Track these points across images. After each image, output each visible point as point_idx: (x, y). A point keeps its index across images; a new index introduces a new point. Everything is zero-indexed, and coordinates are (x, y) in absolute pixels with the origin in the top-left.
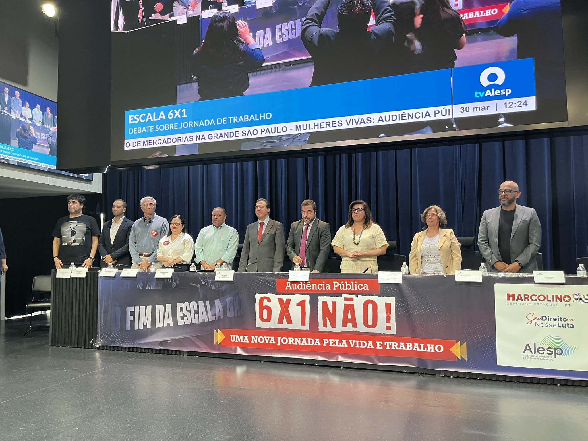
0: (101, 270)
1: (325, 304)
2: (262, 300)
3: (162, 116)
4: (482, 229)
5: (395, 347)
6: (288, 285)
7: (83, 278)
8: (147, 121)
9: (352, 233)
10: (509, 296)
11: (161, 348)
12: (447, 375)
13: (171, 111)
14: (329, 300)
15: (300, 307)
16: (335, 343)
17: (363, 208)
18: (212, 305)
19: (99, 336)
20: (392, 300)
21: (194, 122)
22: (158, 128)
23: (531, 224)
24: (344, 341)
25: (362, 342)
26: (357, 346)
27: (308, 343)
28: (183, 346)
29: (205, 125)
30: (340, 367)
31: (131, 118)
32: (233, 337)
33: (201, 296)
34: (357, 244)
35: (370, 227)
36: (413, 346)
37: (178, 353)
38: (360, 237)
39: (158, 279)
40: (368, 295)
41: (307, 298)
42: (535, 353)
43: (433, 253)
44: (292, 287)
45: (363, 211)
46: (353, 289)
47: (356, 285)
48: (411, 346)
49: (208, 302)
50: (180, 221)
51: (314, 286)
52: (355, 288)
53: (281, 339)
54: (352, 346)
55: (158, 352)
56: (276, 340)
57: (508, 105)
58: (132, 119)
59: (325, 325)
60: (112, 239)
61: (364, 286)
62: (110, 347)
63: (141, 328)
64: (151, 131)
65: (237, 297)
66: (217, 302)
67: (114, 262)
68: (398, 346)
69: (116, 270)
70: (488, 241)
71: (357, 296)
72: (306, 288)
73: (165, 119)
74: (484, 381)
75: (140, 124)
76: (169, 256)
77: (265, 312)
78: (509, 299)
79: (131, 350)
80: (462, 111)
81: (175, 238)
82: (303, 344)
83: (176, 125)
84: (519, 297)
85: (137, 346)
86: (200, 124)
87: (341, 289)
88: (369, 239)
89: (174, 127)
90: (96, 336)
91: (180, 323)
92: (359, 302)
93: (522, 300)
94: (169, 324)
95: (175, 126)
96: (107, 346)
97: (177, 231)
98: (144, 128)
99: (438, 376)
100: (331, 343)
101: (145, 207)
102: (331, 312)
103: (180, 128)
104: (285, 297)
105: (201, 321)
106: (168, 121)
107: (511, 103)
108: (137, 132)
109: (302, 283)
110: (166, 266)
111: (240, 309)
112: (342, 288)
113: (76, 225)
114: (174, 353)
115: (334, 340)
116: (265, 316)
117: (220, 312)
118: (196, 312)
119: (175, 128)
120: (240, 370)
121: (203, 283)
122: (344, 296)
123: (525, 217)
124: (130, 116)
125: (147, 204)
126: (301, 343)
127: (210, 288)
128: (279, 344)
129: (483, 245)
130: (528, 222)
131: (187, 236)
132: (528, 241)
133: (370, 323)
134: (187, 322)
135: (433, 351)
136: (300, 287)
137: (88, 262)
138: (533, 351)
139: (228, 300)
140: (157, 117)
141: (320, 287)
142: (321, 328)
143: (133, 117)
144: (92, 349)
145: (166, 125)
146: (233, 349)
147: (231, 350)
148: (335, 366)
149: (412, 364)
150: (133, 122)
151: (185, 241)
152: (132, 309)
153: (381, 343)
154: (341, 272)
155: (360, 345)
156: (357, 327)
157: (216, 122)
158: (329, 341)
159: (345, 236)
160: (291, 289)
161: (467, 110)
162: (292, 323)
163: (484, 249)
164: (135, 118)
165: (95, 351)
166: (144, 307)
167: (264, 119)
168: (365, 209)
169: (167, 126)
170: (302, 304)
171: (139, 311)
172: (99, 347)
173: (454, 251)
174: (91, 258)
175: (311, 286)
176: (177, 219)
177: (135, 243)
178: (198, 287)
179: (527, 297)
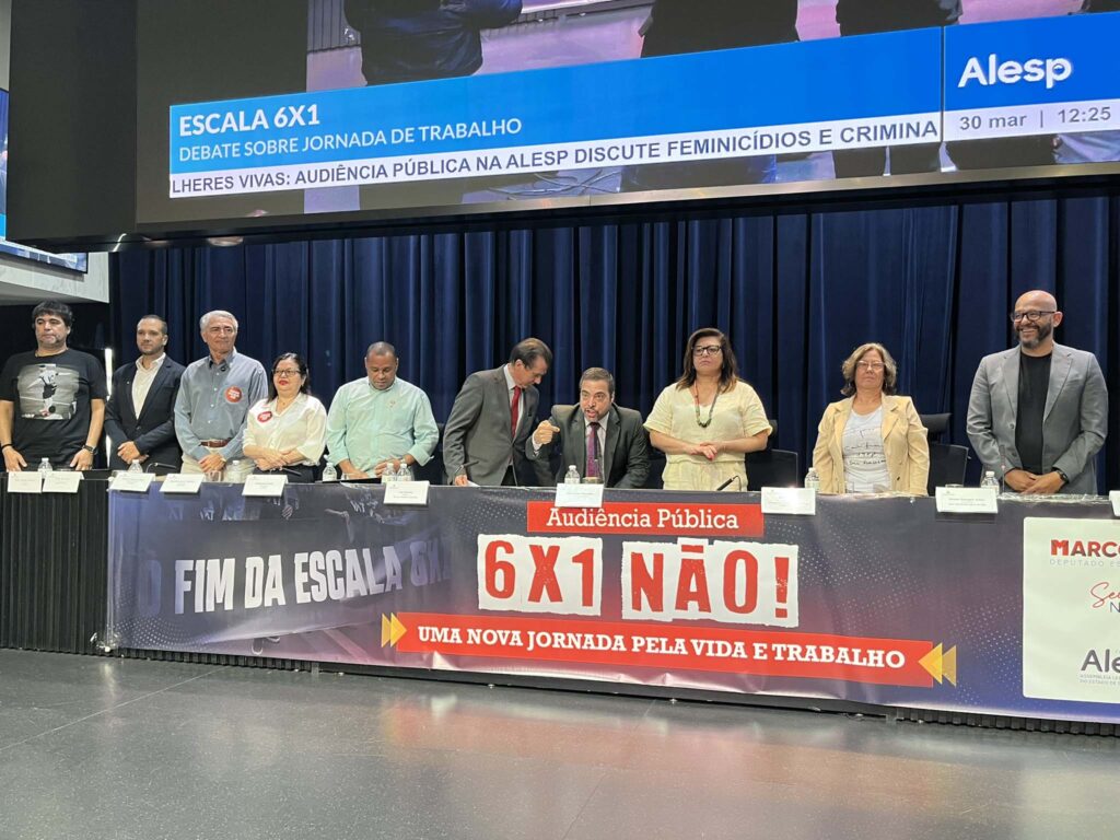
0: (115, 476)
1: (637, 559)
2: (492, 548)
3: (260, 120)
4: (977, 398)
5: (795, 656)
6: (555, 516)
7: (72, 494)
8: (223, 130)
9: (693, 400)
10: (1055, 544)
11: (258, 654)
12: (909, 717)
13: (282, 109)
14: (648, 550)
15: (580, 565)
16: (659, 645)
17: (719, 344)
18: (377, 559)
19: (110, 626)
20: (791, 552)
21: (338, 137)
22: (251, 149)
23: (1088, 387)
24: (680, 642)
25: (720, 644)
26: (710, 653)
27: (596, 644)
28: (307, 650)
29: (364, 144)
30: (668, 699)
31: (186, 122)
32: (425, 631)
33: (352, 538)
34: (705, 426)
35: (733, 388)
36: (836, 654)
37: (297, 665)
38: (711, 411)
39: (250, 498)
40: (736, 540)
41: (597, 545)
42: (1107, 669)
43: (869, 448)
44: (562, 520)
45: (720, 352)
46: (703, 526)
47: (709, 517)
48: (831, 654)
49: (366, 552)
50: (295, 367)
51: (614, 519)
52: (706, 523)
53: (535, 637)
54: (698, 652)
55: (251, 663)
56: (525, 638)
57: (1069, 116)
58: (188, 126)
59: (637, 605)
60: (138, 406)
61: (727, 520)
62: (138, 651)
63: (211, 608)
64: (234, 155)
65: (436, 540)
66: (388, 551)
67: (143, 458)
68: (803, 654)
69: (151, 477)
70: (990, 425)
71: (711, 543)
72: (594, 522)
73: (266, 127)
74: (993, 732)
75: (207, 139)
76: (272, 447)
77: (500, 575)
78: (1054, 552)
79: (186, 658)
80: (965, 126)
81: (285, 406)
82: (585, 647)
83: (294, 142)
84: (1079, 549)
85: (201, 651)
86: (352, 142)
87: (675, 526)
88: (731, 415)
89: (288, 147)
90: (104, 628)
91: (302, 597)
92: (714, 555)
93: (1084, 555)
94: (275, 601)
95: (292, 145)
96: (129, 650)
97: (290, 389)
98: (217, 147)
99: (891, 720)
100: (650, 645)
101: (214, 335)
102: (652, 576)
103: (304, 150)
104: (545, 543)
105: (350, 595)
106: (275, 133)
107: (1074, 113)
108: (199, 155)
109: (585, 510)
110: (263, 468)
111: (442, 570)
112: (677, 523)
113: (54, 373)
114: (288, 665)
115: (657, 640)
116: (500, 585)
117: (394, 574)
118: (340, 574)
119: (292, 150)
120: (441, 705)
121: (356, 508)
122: (682, 541)
123: (1073, 372)
124: (183, 119)
125: (218, 329)
126: (582, 644)
127: (373, 521)
128: (531, 648)
129: (981, 434)
130: (1081, 384)
131: (313, 403)
132: (1080, 426)
133: (740, 601)
134: (319, 596)
135: (880, 664)
136: (581, 520)
137: (83, 457)
138: (1103, 666)
139: (414, 547)
140: (249, 122)
141: (627, 520)
142: (628, 613)
143: (190, 122)
144: (94, 654)
145: (269, 142)
146: (425, 657)
147: (421, 659)
148: (660, 697)
149: (831, 694)
150: (189, 133)
151: (308, 413)
152: (188, 565)
153: (765, 646)
154: (665, 488)
155: (715, 650)
156: (709, 611)
157: (388, 136)
158: (646, 642)
159: (677, 407)
160: (559, 524)
161: (976, 125)
162: (561, 600)
163: (981, 443)
164: (196, 123)
165: (102, 661)
166: (218, 561)
167: (503, 132)
168: (723, 348)
169: (272, 144)
170: (585, 558)
171: (206, 571)
172: (111, 651)
173: (913, 445)
174: (89, 449)
175: (605, 519)
176: (289, 362)
177: (189, 414)
178: (344, 519)
179: (1095, 549)
